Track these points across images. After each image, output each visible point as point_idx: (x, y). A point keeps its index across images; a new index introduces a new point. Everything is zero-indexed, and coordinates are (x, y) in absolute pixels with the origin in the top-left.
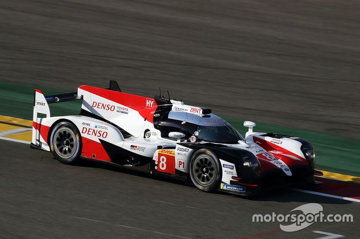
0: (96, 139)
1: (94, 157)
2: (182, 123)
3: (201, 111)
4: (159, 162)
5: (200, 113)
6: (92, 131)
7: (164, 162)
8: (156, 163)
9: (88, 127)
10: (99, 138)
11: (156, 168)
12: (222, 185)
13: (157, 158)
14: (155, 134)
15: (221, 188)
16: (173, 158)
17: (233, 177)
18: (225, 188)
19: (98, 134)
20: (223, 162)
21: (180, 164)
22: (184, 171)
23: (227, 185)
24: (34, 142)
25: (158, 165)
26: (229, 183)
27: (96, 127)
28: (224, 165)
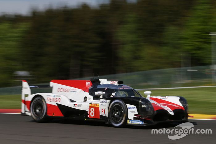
0: (54, 104)
1: (54, 115)
2: (105, 89)
3: (117, 82)
4: (90, 112)
5: (116, 83)
6: (52, 99)
7: (93, 112)
8: (88, 113)
9: (50, 97)
10: (56, 102)
11: (88, 116)
12: (128, 121)
13: (89, 109)
14: (90, 99)
15: (128, 123)
16: (98, 108)
17: (135, 115)
18: (130, 122)
19: (55, 101)
20: (128, 105)
21: (102, 111)
22: (105, 116)
23: (132, 121)
24: (23, 112)
25: (89, 114)
26: (133, 119)
27: (54, 96)
28: (129, 107)
